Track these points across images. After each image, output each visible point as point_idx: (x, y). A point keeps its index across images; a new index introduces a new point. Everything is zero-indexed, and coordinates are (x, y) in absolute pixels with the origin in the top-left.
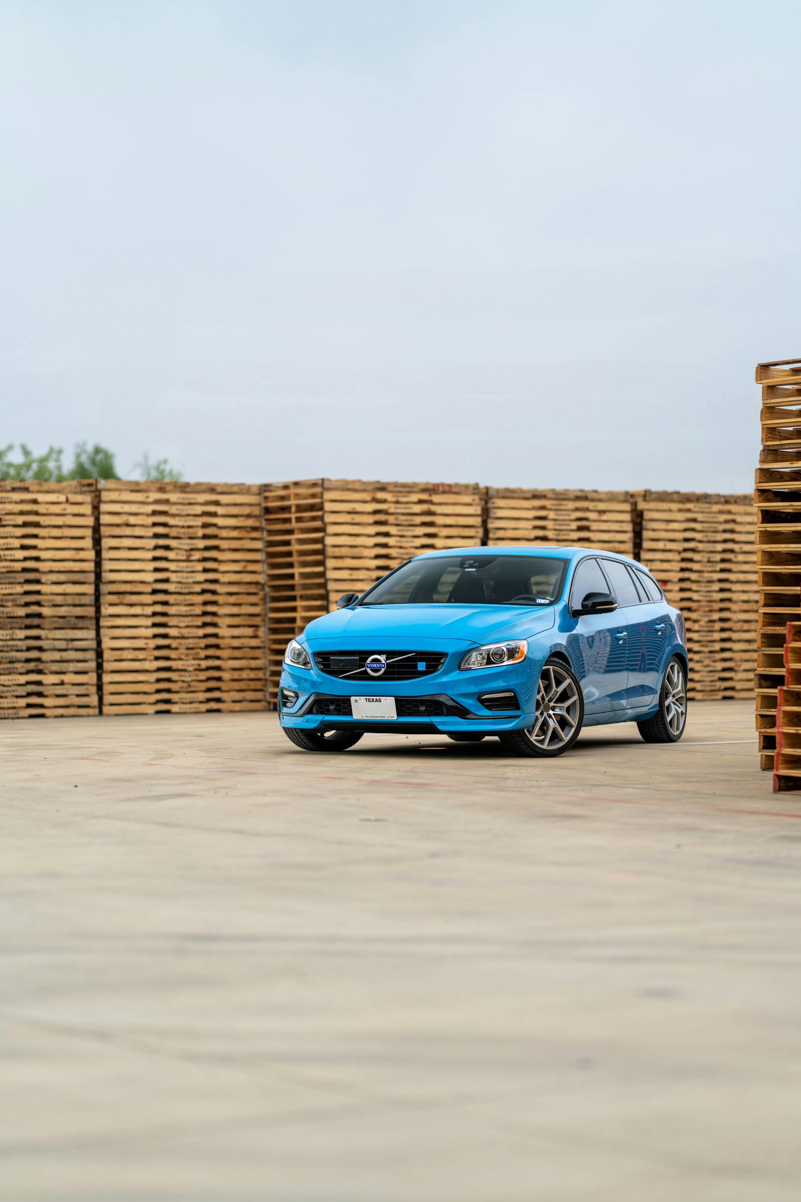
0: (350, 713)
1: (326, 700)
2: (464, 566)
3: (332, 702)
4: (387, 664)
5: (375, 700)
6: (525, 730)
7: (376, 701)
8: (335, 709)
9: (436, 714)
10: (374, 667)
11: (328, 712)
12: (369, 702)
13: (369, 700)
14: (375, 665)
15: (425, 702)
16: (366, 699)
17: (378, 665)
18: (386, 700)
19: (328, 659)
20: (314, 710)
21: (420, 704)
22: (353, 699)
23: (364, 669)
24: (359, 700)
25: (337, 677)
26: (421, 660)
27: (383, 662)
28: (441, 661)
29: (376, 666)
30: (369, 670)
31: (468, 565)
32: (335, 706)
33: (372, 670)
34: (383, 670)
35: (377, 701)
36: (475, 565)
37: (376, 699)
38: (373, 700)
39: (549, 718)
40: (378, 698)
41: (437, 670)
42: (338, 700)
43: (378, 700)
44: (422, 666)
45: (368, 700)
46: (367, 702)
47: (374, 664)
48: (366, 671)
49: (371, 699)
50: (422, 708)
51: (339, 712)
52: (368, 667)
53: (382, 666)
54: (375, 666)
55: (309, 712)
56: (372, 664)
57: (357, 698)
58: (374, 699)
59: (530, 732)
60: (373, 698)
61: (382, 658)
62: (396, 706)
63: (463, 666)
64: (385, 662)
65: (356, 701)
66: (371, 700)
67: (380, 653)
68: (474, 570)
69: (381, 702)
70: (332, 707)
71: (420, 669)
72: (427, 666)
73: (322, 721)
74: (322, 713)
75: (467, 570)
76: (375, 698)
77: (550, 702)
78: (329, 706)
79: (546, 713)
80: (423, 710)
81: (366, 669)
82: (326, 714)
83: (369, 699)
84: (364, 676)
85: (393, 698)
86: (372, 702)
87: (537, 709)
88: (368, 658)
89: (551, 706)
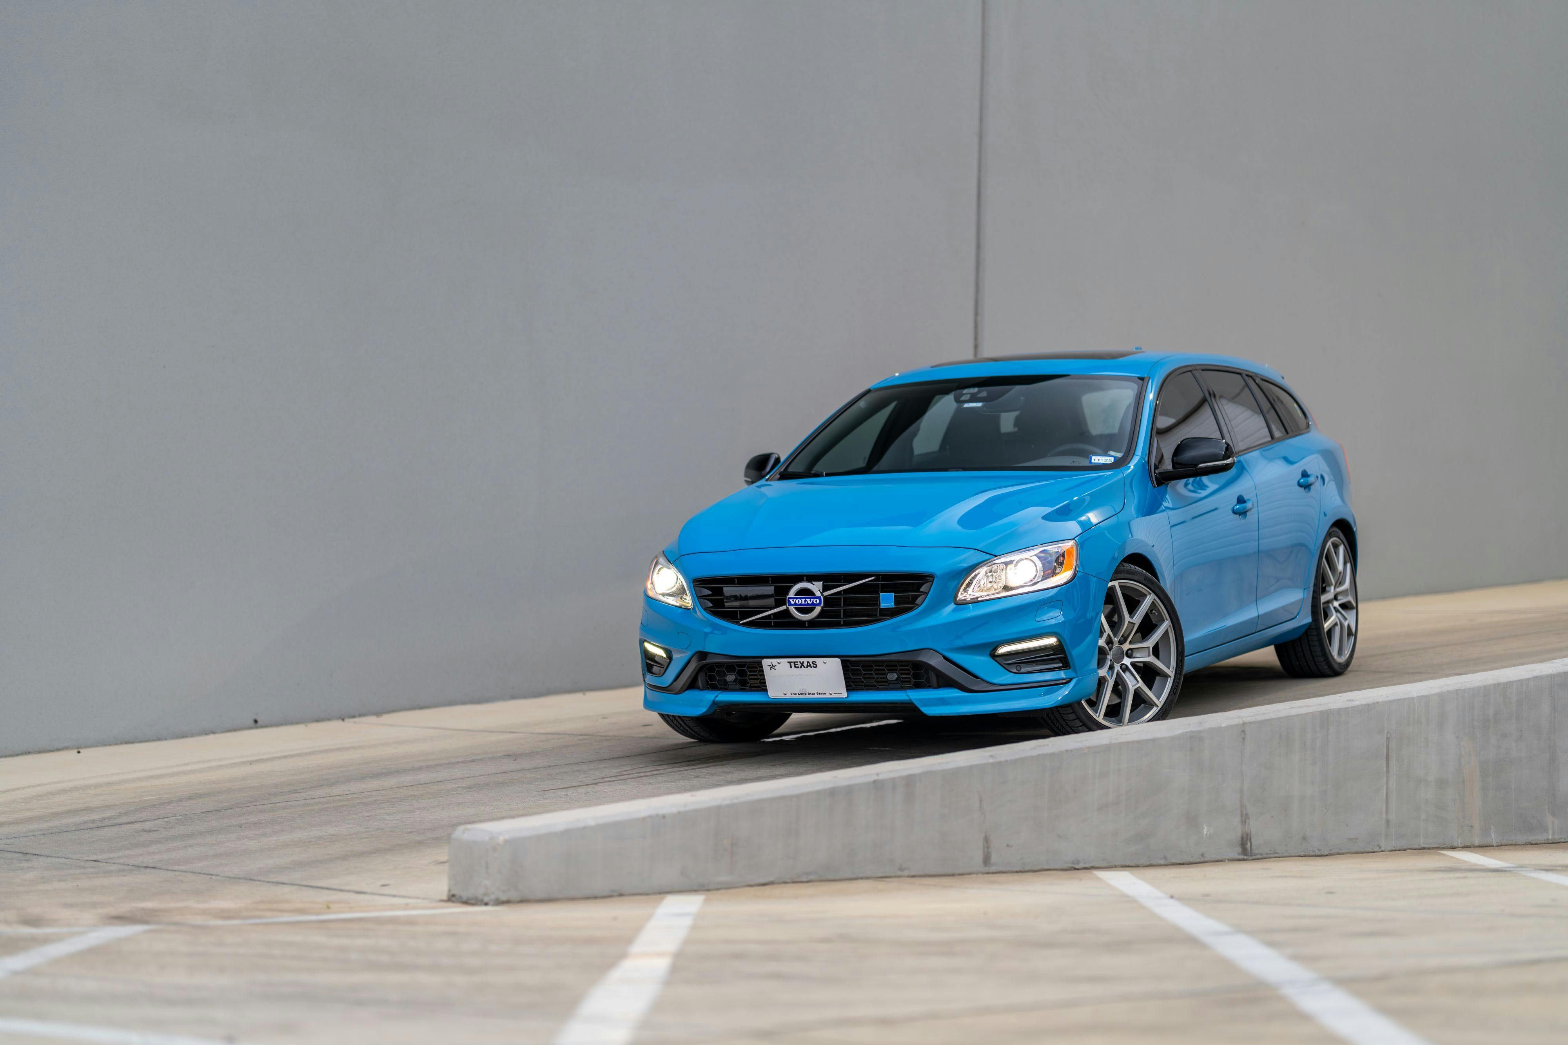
0: (762, 687)
1: (720, 665)
2: (963, 398)
3: (730, 668)
4: (826, 598)
5: (805, 664)
6: (1083, 702)
7: (807, 667)
8: (735, 681)
9: (918, 686)
10: (801, 604)
11: (725, 687)
12: (795, 667)
13: (795, 665)
14: (803, 600)
15: (896, 666)
16: (790, 663)
17: (808, 600)
18: (825, 663)
19: (719, 592)
20: (700, 683)
21: (888, 670)
22: (766, 663)
23: (784, 608)
24: (777, 664)
25: (737, 623)
26: (886, 589)
27: (818, 594)
28: (922, 589)
29: (805, 601)
30: (792, 609)
31: (968, 397)
32: (735, 676)
33: (798, 609)
34: (818, 609)
35: (810, 666)
36: (980, 395)
37: (808, 662)
38: (802, 664)
39: (1124, 672)
40: (811, 660)
41: (915, 607)
42: (741, 665)
43: (812, 665)
44: (887, 601)
45: (792, 664)
46: (791, 667)
47: (801, 598)
48: (787, 611)
49: (799, 663)
50: (892, 676)
51: (743, 685)
52: (790, 604)
53: (816, 601)
54: (803, 603)
55: (692, 685)
56: (797, 598)
57: (774, 661)
58: (803, 662)
59: (1093, 704)
60: (801, 660)
61: (816, 587)
62: (845, 674)
63: (961, 596)
64: (822, 594)
65: (772, 667)
66: (800, 665)
67: (811, 578)
68: (979, 405)
69: (816, 666)
70: (730, 678)
71: (883, 605)
72: (897, 601)
73: (714, 703)
74: (714, 688)
75: (966, 405)
76: (805, 660)
77: (1122, 644)
78: (725, 675)
79: (1119, 665)
80: (894, 679)
81: (787, 608)
82: (721, 689)
83: (794, 662)
84: (785, 621)
85: (838, 660)
86: (801, 667)
87: (1100, 664)
88: (790, 588)
89: (1125, 650)
